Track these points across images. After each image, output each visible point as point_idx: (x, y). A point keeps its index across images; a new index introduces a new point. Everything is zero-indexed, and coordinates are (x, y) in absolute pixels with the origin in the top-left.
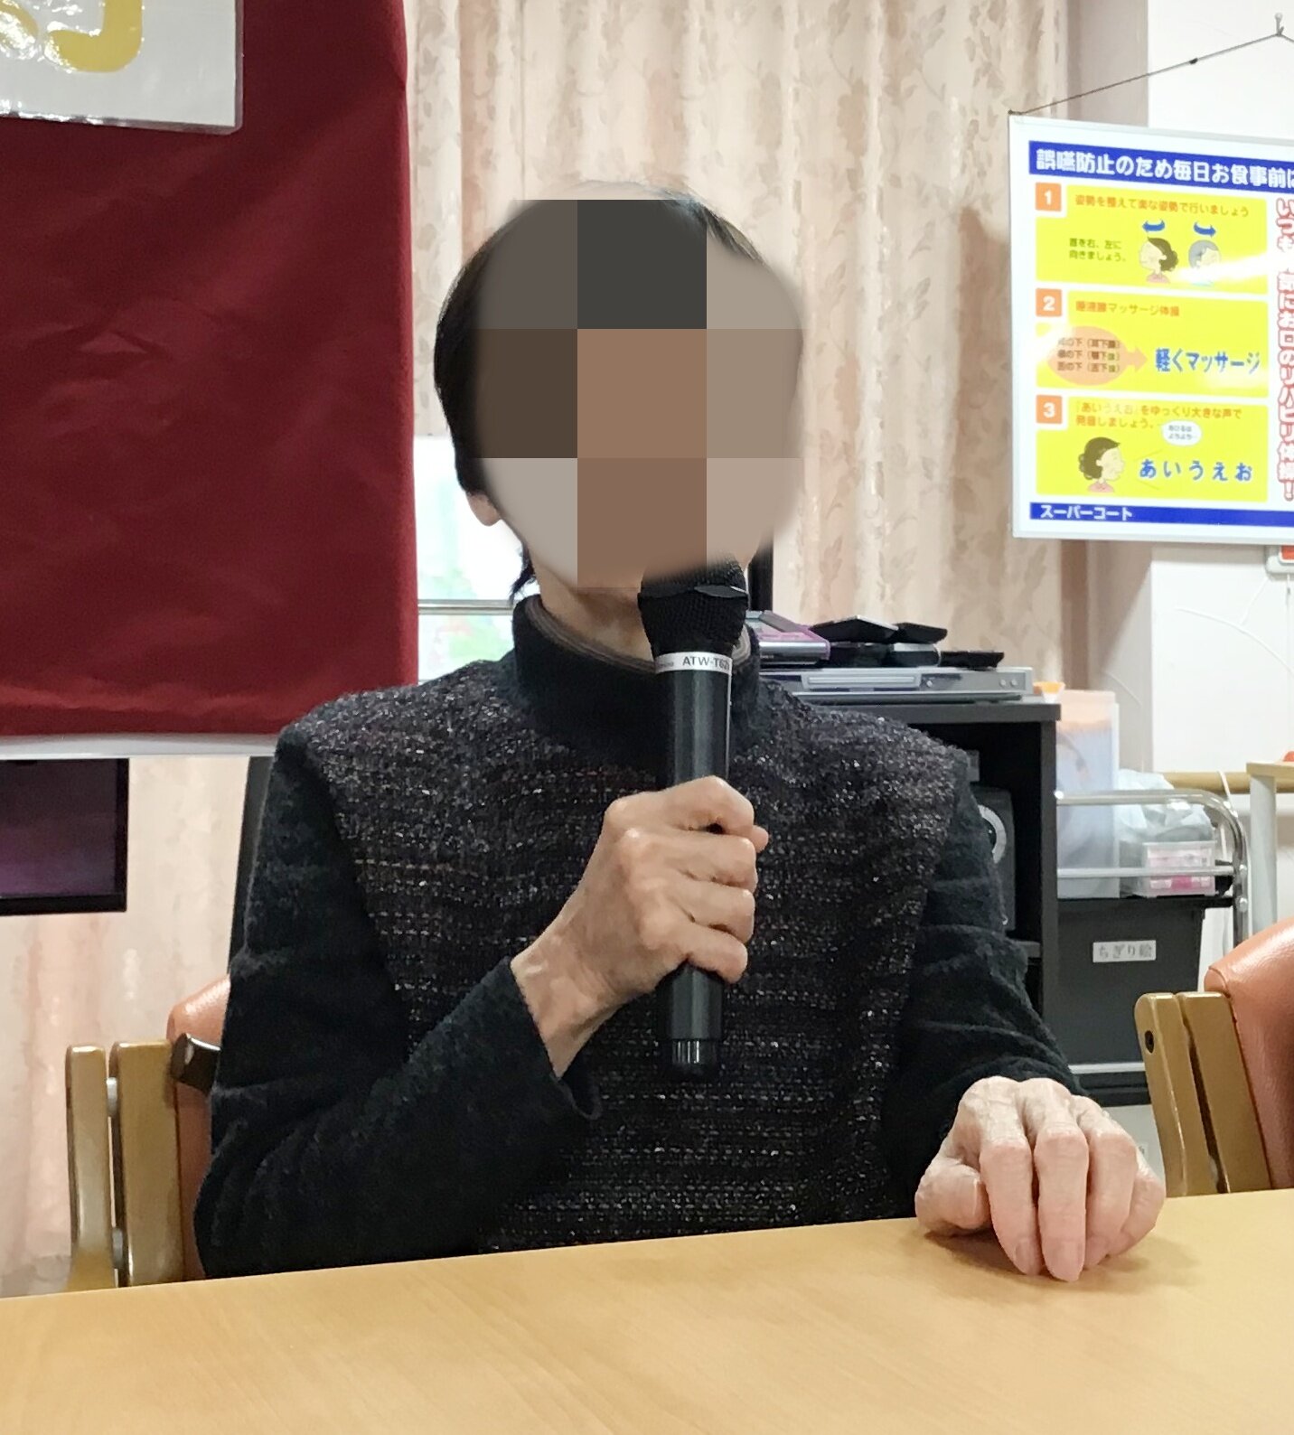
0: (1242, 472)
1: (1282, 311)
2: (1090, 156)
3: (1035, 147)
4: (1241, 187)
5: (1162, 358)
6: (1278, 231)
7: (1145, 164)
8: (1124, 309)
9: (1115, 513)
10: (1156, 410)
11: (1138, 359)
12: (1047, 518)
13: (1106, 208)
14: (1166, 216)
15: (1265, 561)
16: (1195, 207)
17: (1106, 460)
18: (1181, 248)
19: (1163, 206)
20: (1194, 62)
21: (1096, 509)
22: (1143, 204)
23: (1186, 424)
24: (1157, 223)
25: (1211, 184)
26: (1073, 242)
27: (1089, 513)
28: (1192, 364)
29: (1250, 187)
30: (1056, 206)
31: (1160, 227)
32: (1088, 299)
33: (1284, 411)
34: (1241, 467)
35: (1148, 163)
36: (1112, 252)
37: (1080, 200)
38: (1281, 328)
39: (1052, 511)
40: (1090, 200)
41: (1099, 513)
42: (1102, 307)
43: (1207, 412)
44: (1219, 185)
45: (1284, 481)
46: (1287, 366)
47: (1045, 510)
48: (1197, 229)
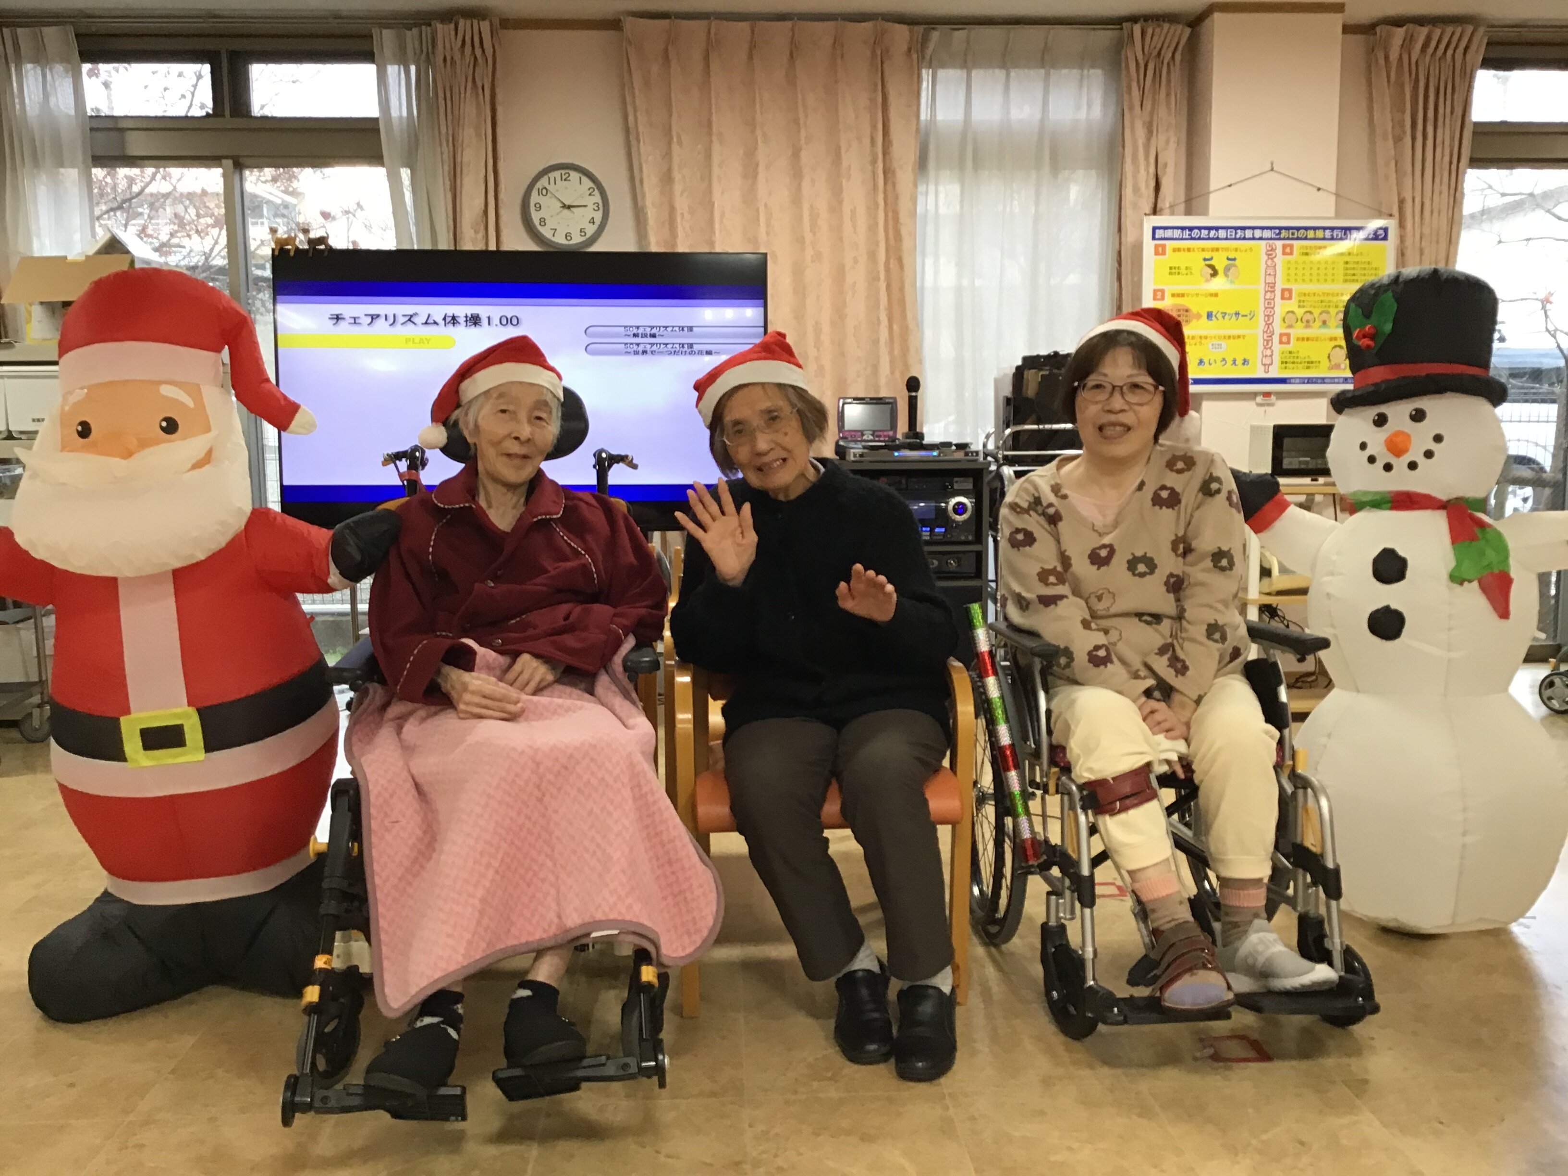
0: (1245, 362)
1: (1266, 292)
2: (1180, 231)
3: (1154, 229)
4: (1249, 239)
5: (1209, 316)
6: (1266, 257)
7: (1204, 233)
8: (1192, 296)
10: (1206, 338)
11: (1198, 316)
13: (1187, 253)
14: (1215, 255)
15: (1256, 399)
16: (1227, 249)
20: (1230, 186)
22: (1203, 250)
23: (1220, 342)
25: (1235, 239)
26: (1171, 268)
28: (1224, 317)
29: (1254, 239)
30: (1164, 253)
31: (1211, 259)
32: (1176, 292)
33: (1265, 335)
34: (1244, 360)
35: (1206, 232)
36: (1188, 271)
37: (1174, 250)
38: (1265, 299)
40: (1179, 250)
42: (1183, 295)
43: (1229, 337)
44: (1240, 239)
45: (1265, 365)
46: (1268, 316)
48: (1228, 259)
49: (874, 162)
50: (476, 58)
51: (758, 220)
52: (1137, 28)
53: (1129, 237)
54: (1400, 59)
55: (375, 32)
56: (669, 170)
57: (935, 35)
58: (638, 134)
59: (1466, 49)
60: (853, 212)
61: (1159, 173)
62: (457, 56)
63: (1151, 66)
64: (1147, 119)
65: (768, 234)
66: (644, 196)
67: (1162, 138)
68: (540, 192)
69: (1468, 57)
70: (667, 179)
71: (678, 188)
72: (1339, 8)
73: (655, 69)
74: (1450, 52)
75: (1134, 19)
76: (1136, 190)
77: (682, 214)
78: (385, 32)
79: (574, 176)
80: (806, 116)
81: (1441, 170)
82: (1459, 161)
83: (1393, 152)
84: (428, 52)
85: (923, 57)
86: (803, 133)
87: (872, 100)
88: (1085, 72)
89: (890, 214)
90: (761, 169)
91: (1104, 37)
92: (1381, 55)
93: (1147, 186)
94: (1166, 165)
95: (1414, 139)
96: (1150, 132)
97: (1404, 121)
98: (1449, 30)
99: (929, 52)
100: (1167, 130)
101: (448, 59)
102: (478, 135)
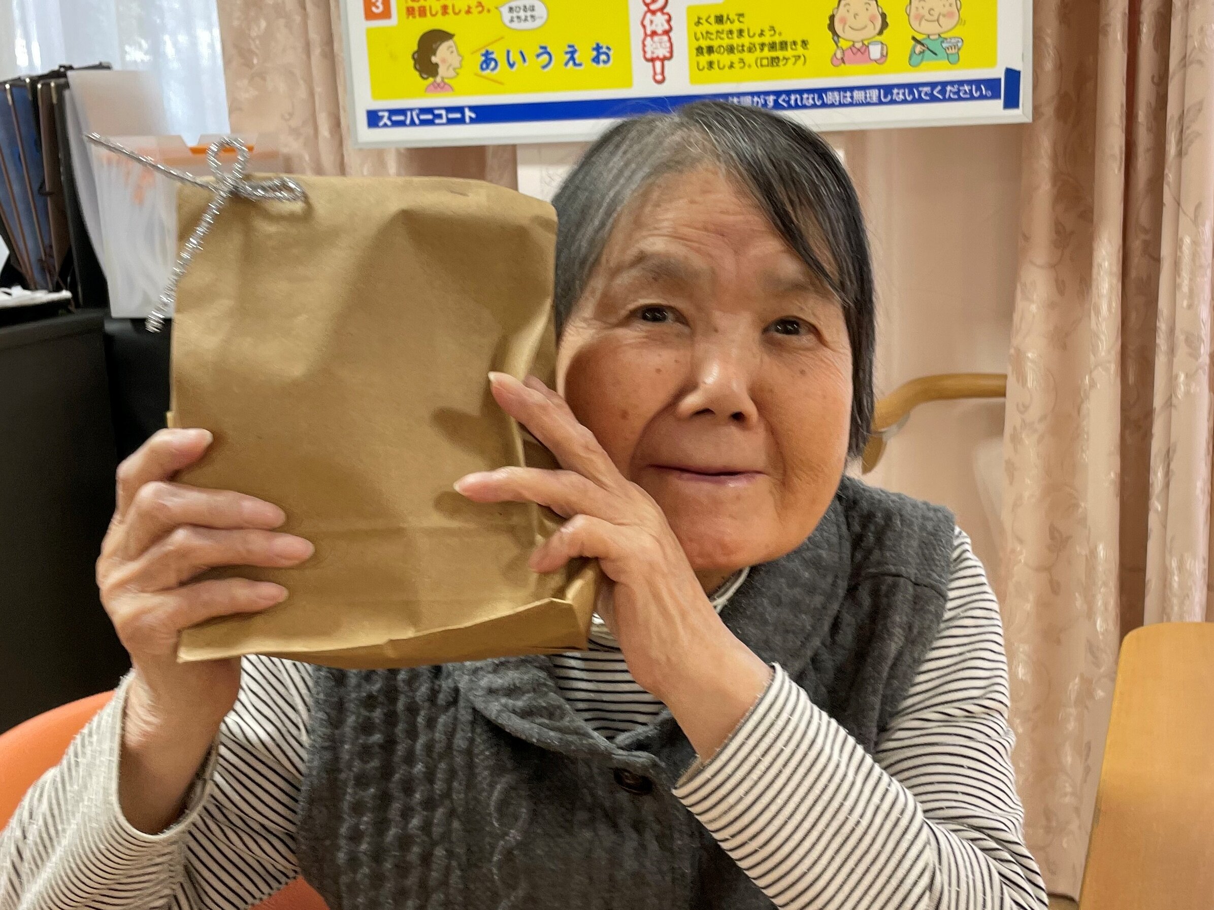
0: (600, 54)
9: (456, 114)
12: (385, 125)
17: (442, 54)
21: (437, 112)
23: (529, 3)
27: (428, 117)
34: (598, 48)
39: (389, 119)
41: (440, 116)
45: (652, 60)
47: (382, 117)
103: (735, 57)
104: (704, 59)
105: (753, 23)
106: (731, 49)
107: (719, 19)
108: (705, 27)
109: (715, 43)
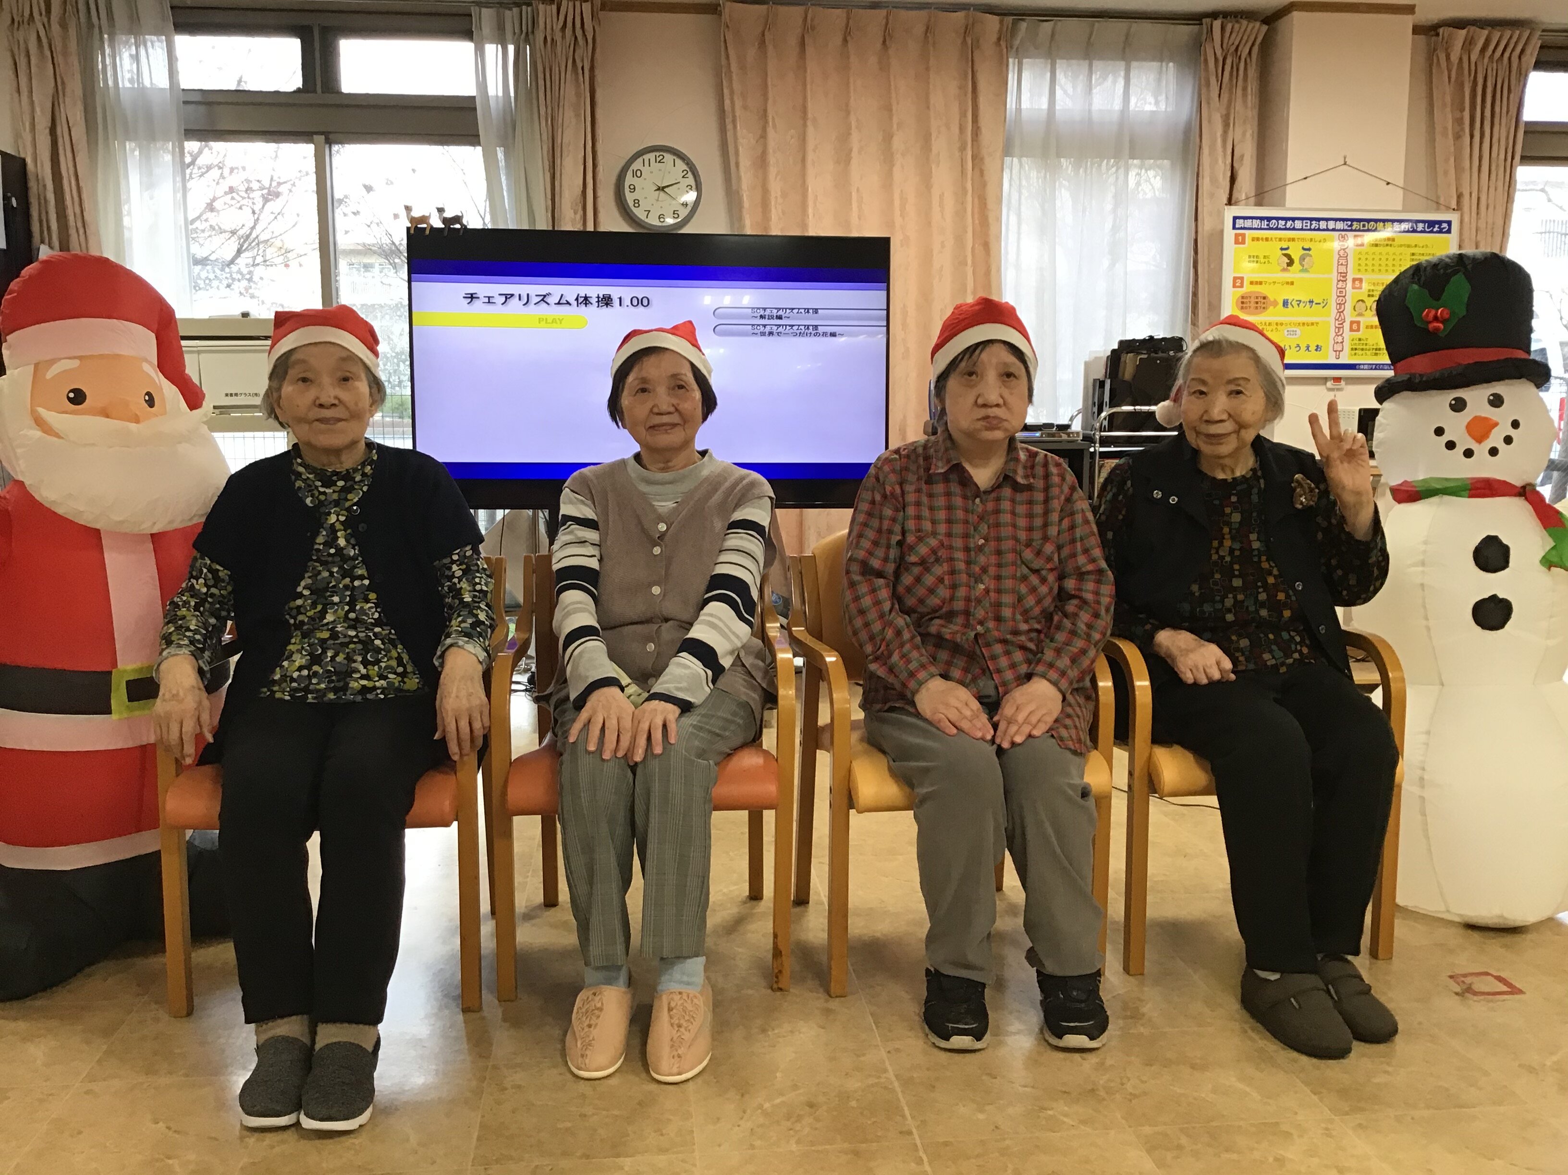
0: (1318, 348)
1: (1338, 281)
2: (1259, 221)
3: (1235, 218)
4: (1324, 230)
5: (1285, 303)
6: (1339, 248)
7: (1282, 223)
8: (1270, 284)
10: (1282, 324)
11: (1275, 303)
13: (1265, 243)
14: (1291, 244)
15: (1325, 384)
16: (1303, 240)
18: (1296, 258)
19: (1290, 240)
20: (1305, 178)
22: (1280, 240)
23: (1295, 329)
24: (1285, 247)
25: (1310, 230)
28: (1299, 305)
29: (1327, 230)
30: (1243, 242)
31: (1288, 249)
32: (1255, 280)
33: (1337, 322)
34: (1317, 346)
36: (1266, 260)
37: (1253, 239)
38: (1337, 288)
40: (1258, 239)
42: (1261, 283)
43: (1304, 324)
44: (1314, 230)
45: (1336, 351)
46: (1340, 304)
48: (1304, 249)
49: (963, 149)
50: (576, 38)
51: (851, 204)
52: (1217, 24)
53: (1207, 224)
54: (1461, 59)
55: (474, 10)
56: (764, 153)
57: (1023, 25)
58: (734, 117)
59: (1523, 51)
60: (941, 197)
61: (1235, 165)
62: (558, 36)
63: (1229, 62)
64: (1224, 112)
65: (860, 219)
66: (739, 178)
67: (1239, 131)
68: (634, 174)
69: (1524, 59)
70: (762, 162)
71: (772, 171)
72: (1409, 9)
73: (752, 53)
74: (1507, 55)
75: (1214, 15)
76: (1214, 180)
77: (776, 197)
78: (484, 10)
79: (669, 157)
80: (898, 104)
81: (1497, 166)
82: (1513, 158)
83: (1452, 149)
84: (527, 33)
85: (1011, 47)
86: (895, 120)
87: (961, 87)
88: (1164, 64)
89: (976, 200)
90: (854, 153)
91: (1185, 31)
92: (1442, 57)
93: (1224, 177)
94: (1242, 156)
95: (1472, 136)
96: (1226, 125)
97: (1462, 118)
98: (1508, 33)
99: (1017, 42)
100: (1245, 122)
101: (549, 39)
102: (577, 115)
103: (1364, 352)
104: (1354, 352)
105: (1370, 342)
106: (1362, 349)
107: (1360, 340)
108: (1355, 342)
109: (1358, 347)
